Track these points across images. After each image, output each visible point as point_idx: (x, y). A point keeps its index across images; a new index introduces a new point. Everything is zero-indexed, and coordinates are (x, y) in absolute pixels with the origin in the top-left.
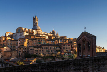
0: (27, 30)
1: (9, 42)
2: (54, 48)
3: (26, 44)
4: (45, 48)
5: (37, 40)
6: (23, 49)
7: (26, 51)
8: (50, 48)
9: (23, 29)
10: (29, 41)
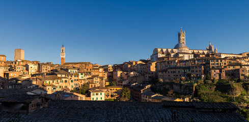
0: (164, 50)
1: (139, 67)
2: (183, 71)
3: (153, 68)
4: (171, 72)
5: (166, 63)
6: (149, 74)
7: (154, 76)
8: (177, 72)
9: (159, 50)
10: (158, 64)
